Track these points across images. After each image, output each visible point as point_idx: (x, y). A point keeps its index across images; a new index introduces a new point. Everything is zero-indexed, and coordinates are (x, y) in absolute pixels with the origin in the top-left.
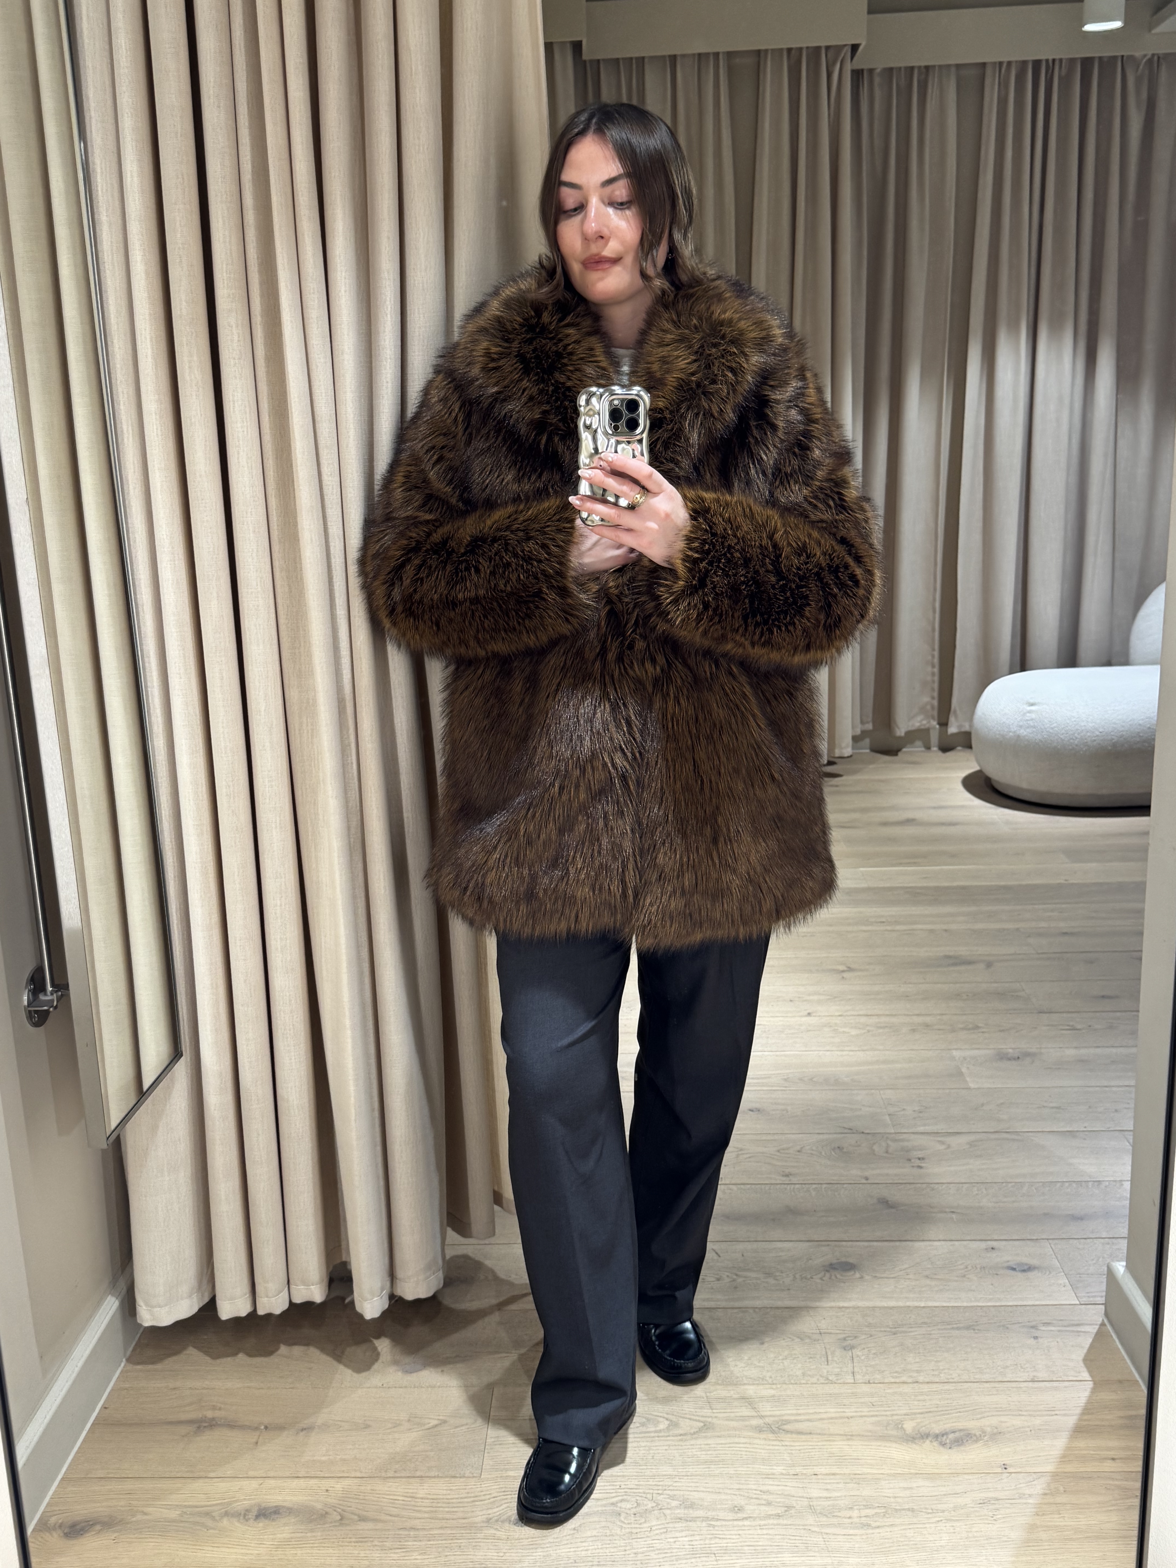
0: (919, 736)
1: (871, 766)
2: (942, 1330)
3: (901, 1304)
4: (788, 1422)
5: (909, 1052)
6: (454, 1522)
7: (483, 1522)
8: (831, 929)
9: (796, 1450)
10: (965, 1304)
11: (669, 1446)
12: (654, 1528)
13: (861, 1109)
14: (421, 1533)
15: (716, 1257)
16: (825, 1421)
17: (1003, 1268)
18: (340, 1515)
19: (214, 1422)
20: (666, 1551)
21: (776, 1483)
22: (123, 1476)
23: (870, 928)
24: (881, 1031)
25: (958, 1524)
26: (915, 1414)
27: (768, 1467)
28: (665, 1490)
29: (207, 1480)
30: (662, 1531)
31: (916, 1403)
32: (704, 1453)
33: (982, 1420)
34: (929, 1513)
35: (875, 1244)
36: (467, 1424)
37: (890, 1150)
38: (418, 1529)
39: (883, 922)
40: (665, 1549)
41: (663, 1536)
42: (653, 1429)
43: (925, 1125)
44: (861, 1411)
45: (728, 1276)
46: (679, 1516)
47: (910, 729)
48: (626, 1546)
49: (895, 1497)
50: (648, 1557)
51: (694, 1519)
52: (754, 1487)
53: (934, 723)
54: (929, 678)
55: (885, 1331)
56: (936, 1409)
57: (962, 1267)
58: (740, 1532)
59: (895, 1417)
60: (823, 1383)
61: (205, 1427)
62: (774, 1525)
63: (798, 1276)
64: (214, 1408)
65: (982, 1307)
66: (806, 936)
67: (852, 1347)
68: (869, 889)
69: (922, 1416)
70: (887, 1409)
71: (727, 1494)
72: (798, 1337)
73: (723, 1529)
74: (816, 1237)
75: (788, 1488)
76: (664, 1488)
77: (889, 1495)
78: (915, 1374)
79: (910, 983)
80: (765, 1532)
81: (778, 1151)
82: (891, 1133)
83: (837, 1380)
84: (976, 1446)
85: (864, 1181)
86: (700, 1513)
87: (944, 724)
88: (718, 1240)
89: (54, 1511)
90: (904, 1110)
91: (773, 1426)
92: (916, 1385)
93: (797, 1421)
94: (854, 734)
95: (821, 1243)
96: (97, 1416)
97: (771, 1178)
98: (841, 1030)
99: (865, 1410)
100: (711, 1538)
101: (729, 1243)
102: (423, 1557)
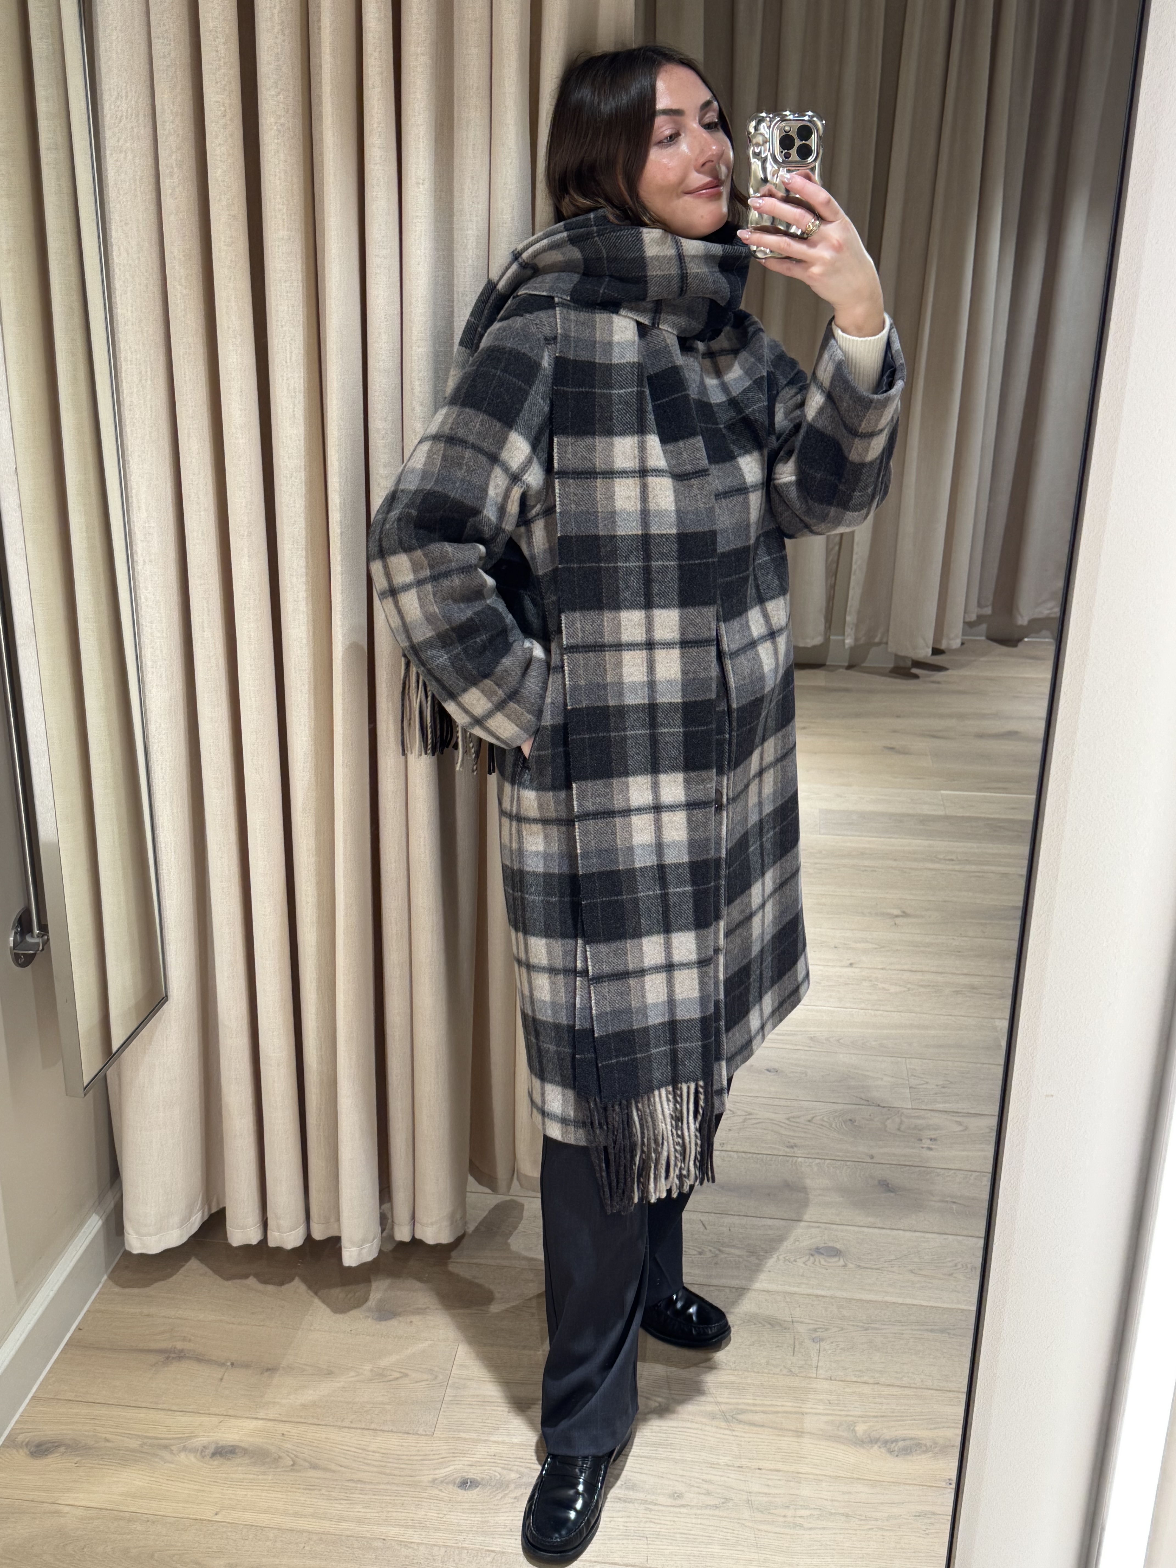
0: (1045, 625)
1: (982, 659)
2: (915, 1330)
3: (879, 1298)
4: (743, 1412)
5: (946, 1017)
6: (402, 1478)
7: (429, 1482)
8: (894, 864)
9: (745, 1441)
10: (945, 1306)
13: (882, 1079)
14: (368, 1487)
15: (702, 1229)
16: (780, 1415)
18: (293, 1461)
19: (182, 1354)
21: (718, 1473)
22: (90, 1400)
23: (936, 866)
24: (922, 990)
25: (888, 1533)
26: (869, 1417)
27: (715, 1457)
29: (170, 1413)
31: (873, 1405)
33: (936, 1431)
34: (862, 1520)
35: (866, 1230)
36: (427, 1380)
37: (903, 1127)
38: (365, 1483)
39: (952, 860)
43: (945, 1102)
44: (817, 1409)
45: (710, 1251)
47: (1031, 617)
49: (832, 1500)
52: (697, 1475)
55: (857, 1326)
56: (891, 1414)
57: (950, 1264)
58: (676, 1519)
59: (850, 1419)
60: (784, 1375)
61: (173, 1358)
62: (710, 1515)
63: (781, 1258)
64: (184, 1339)
66: (865, 870)
67: (821, 1340)
68: (947, 818)
69: (876, 1419)
70: (843, 1408)
71: (669, 1479)
72: (770, 1324)
73: (660, 1514)
75: (730, 1480)
77: (826, 1497)
78: (877, 1375)
79: (966, 936)
80: (699, 1521)
81: (788, 1119)
82: (907, 1109)
83: (800, 1372)
84: (923, 1456)
85: (870, 1160)
88: (707, 1210)
89: (22, 1429)
90: (927, 1083)
91: (727, 1414)
92: (876, 1386)
93: (752, 1411)
94: (967, 620)
95: (812, 1224)
96: (70, 1338)
97: (775, 1148)
98: (881, 985)
99: (821, 1407)
100: (646, 1522)
101: (718, 1215)
102: (366, 1510)
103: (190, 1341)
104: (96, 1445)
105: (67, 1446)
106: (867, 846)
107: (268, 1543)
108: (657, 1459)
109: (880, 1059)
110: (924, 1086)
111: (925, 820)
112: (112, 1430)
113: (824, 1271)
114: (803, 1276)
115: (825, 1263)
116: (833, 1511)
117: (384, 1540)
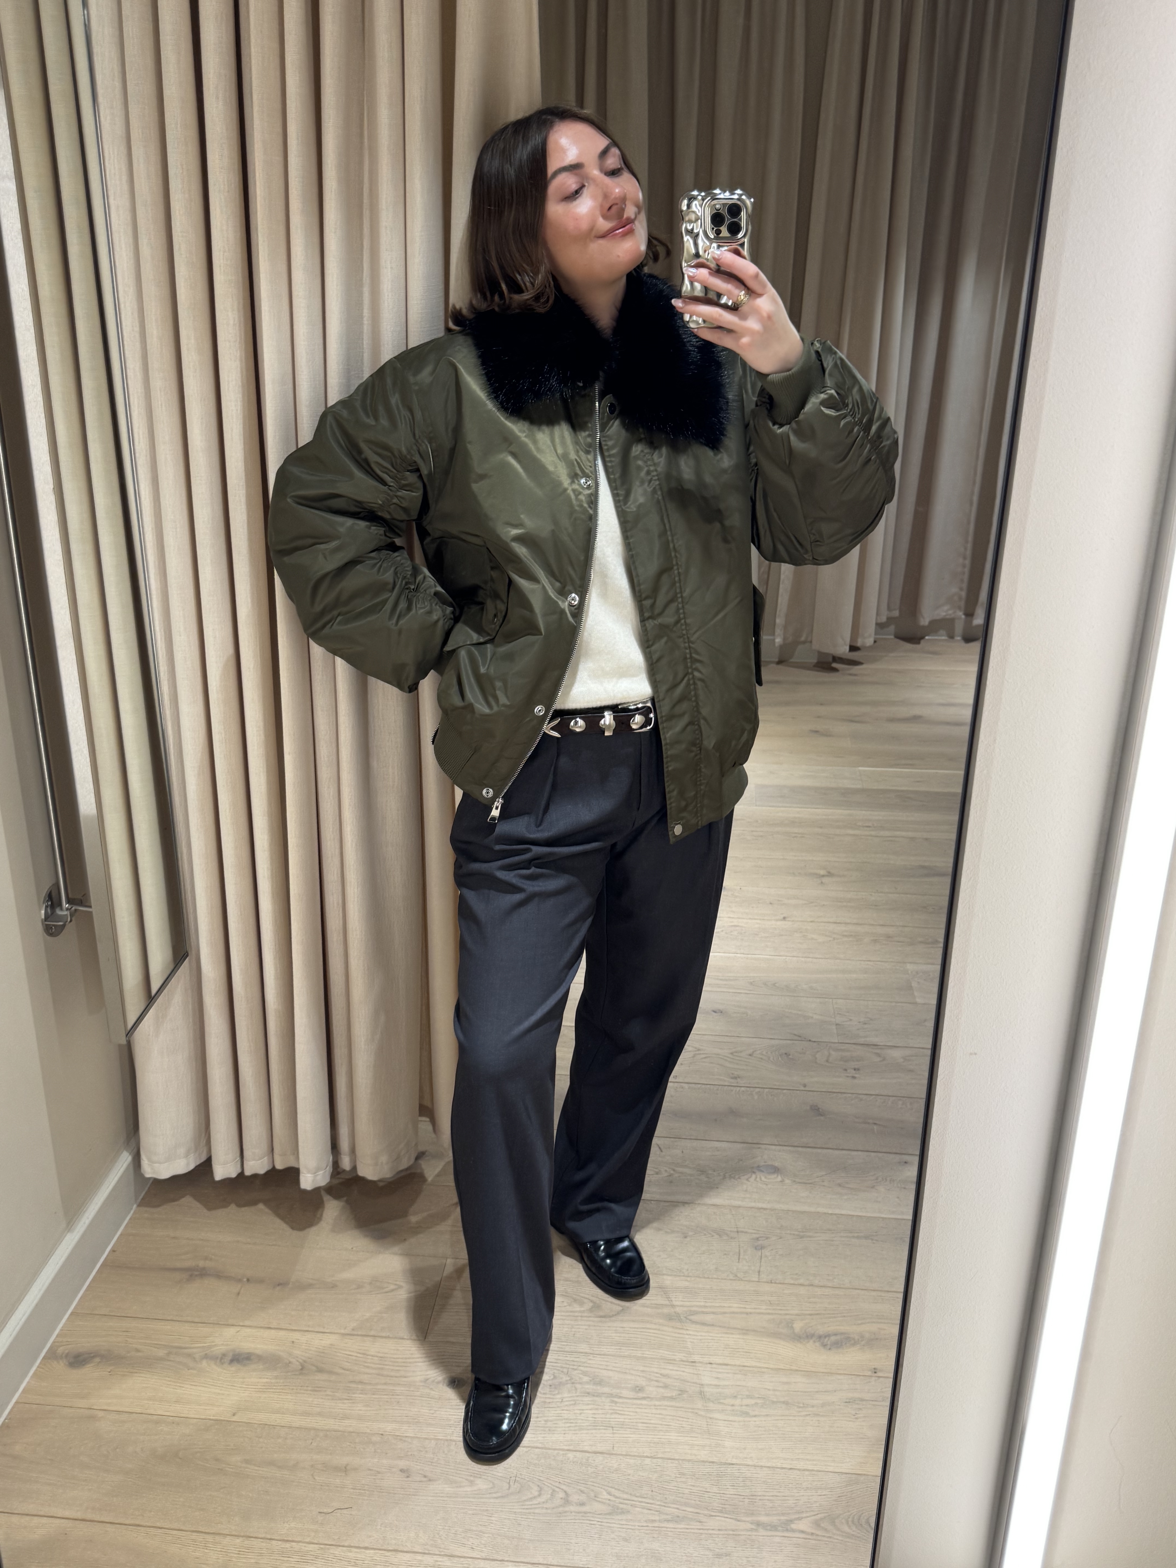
0: (944, 625)
1: (892, 655)
2: (844, 1237)
3: (812, 1209)
4: (696, 1313)
5: (867, 963)
6: (397, 1379)
7: (421, 1381)
8: (820, 831)
9: (697, 1339)
10: (869, 1215)
11: (589, 1326)
12: (564, 1400)
13: (812, 1017)
14: (369, 1387)
16: (727, 1315)
18: (302, 1365)
19: (204, 1272)
20: (572, 1421)
21: (675, 1368)
22: (123, 1315)
23: (856, 832)
24: (846, 939)
25: (823, 1419)
26: (805, 1315)
27: (671, 1353)
28: (580, 1366)
29: (193, 1324)
30: (571, 1403)
31: (808, 1304)
32: (618, 1335)
33: (863, 1326)
34: (800, 1407)
37: (831, 1060)
38: (365, 1383)
39: (869, 827)
40: (571, 1419)
41: (571, 1407)
42: (578, 1309)
43: (866, 1037)
44: (759, 1309)
45: (666, 1171)
46: (588, 1391)
47: (936, 618)
48: (539, 1414)
49: (774, 1390)
50: (556, 1425)
51: (599, 1395)
52: (656, 1370)
53: (961, 614)
54: (960, 569)
55: (794, 1234)
56: (824, 1312)
60: (731, 1280)
61: (196, 1275)
62: (667, 1406)
63: (727, 1176)
64: (206, 1258)
65: (883, 1218)
66: (795, 837)
67: (762, 1247)
68: (864, 790)
69: (811, 1317)
70: (783, 1308)
71: (632, 1374)
72: (718, 1234)
73: (624, 1406)
74: (749, 1140)
75: (684, 1374)
76: (579, 1364)
77: (768, 1388)
78: (811, 1278)
79: (882, 892)
80: (658, 1412)
81: (732, 1054)
82: (835, 1043)
83: (744, 1277)
84: (852, 1349)
85: (802, 1088)
86: (606, 1390)
87: (970, 614)
89: (63, 1341)
90: (851, 1020)
91: (681, 1315)
92: (811, 1288)
93: (703, 1313)
94: (879, 621)
96: (105, 1259)
97: (721, 1080)
98: (810, 936)
99: (764, 1307)
100: (612, 1413)
101: (672, 1139)
102: (366, 1409)
103: (211, 1260)
104: (129, 1355)
105: (102, 1357)
106: (797, 815)
107: (280, 1440)
109: (811, 1000)
110: (848, 1023)
111: (846, 792)
112: (142, 1341)
113: (764, 1186)
114: (746, 1191)
115: (765, 1180)
116: (775, 1400)
117: (382, 1435)
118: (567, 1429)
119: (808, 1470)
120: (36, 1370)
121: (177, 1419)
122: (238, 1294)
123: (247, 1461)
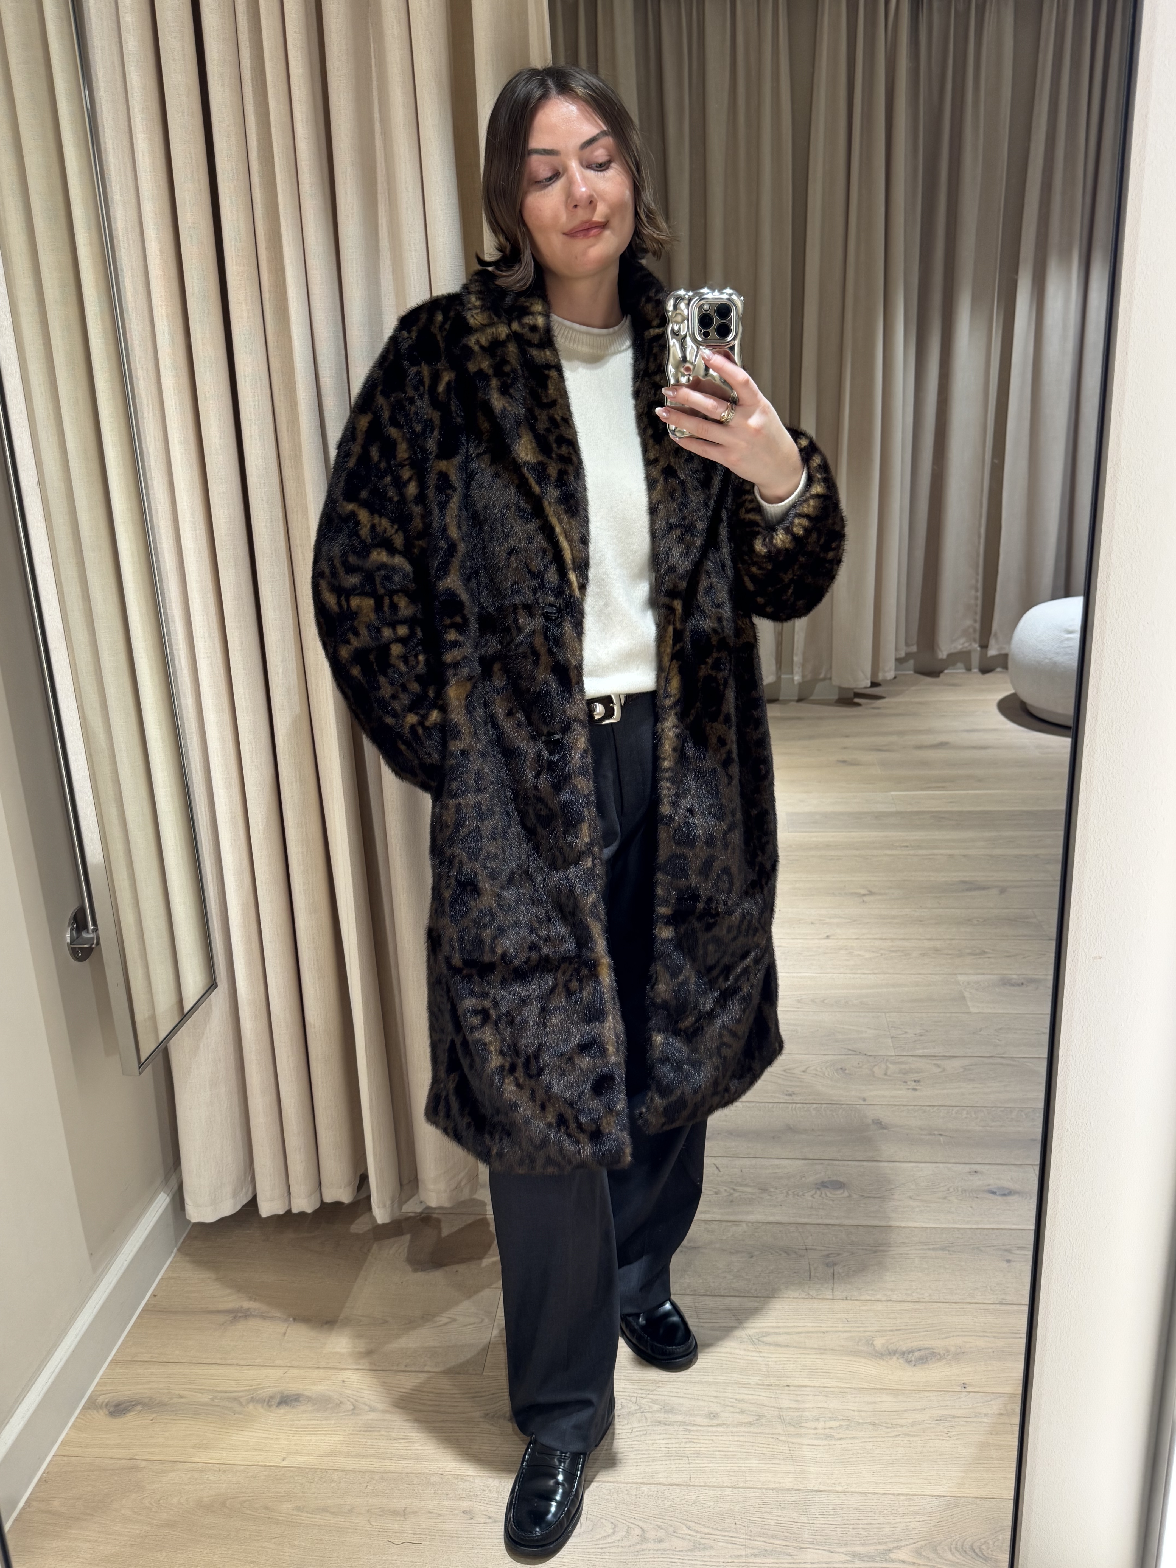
0: (961, 658)
1: (913, 688)
2: (919, 1250)
4: (768, 1334)
5: (916, 976)
6: (455, 1416)
7: (481, 1417)
8: (857, 853)
9: (772, 1361)
10: (943, 1226)
12: (634, 1430)
13: (866, 1032)
15: (716, 1172)
16: (803, 1335)
17: (984, 1191)
18: (353, 1405)
19: (249, 1313)
21: (750, 1392)
22: (165, 1360)
23: (894, 852)
24: (893, 954)
25: (914, 1439)
26: (886, 1331)
27: (745, 1377)
28: (648, 1394)
29: (238, 1367)
30: (641, 1433)
31: (888, 1320)
33: (947, 1340)
34: (888, 1428)
35: (865, 1163)
36: (474, 1323)
37: (889, 1073)
39: (907, 847)
40: (643, 1450)
41: (642, 1438)
43: (924, 1048)
44: (836, 1327)
45: (726, 1190)
46: (659, 1419)
47: (953, 651)
49: (859, 1411)
51: (671, 1424)
52: (730, 1395)
53: (976, 646)
54: (972, 602)
55: (866, 1250)
56: (906, 1328)
57: (944, 1189)
58: (714, 1438)
59: (868, 1334)
60: (803, 1298)
61: (240, 1317)
62: (744, 1432)
63: (790, 1192)
64: (250, 1299)
65: (958, 1229)
66: (832, 859)
67: (835, 1264)
68: (898, 813)
69: (891, 1333)
70: (861, 1325)
71: (705, 1401)
72: (786, 1252)
73: (698, 1434)
74: (810, 1156)
75: (761, 1398)
77: (853, 1408)
78: (889, 1293)
79: (925, 908)
80: (736, 1439)
82: (891, 1056)
83: (817, 1295)
84: (939, 1364)
85: (862, 1102)
86: (679, 1418)
87: (984, 646)
88: (720, 1155)
89: (102, 1390)
90: (906, 1032)
91: (753, 1337)
92: (889, 1304)
93: (776, 1333)
94: (898, 656)
95: (815, 1161)
96: (146, 1304)
97: (775, 1097)
98: (856, 953)
99: (841, 1325)
100: (686, 1442)
101: (730, 1159)
102: (423, 1448)
103: (255, 1300)
104: (171, 1402)
105: (144, 1405)
106: (831, 839)
107: (333, 1485)
108: (691, 1382)
109: (863, 1014)
110: (904, 1036)
111: (879, 816)
112: (185, 1387)
113: (831, 1203)
114: (812, 1208)
115: (831, 1195)
116: (861, 1421)
117: (442, 1474)
118: (639, 1461)
119: (902, 1494)
120: (75, 1421)
121: (224, 1466)
122: (285, 1334)
123: (298, 1509)
